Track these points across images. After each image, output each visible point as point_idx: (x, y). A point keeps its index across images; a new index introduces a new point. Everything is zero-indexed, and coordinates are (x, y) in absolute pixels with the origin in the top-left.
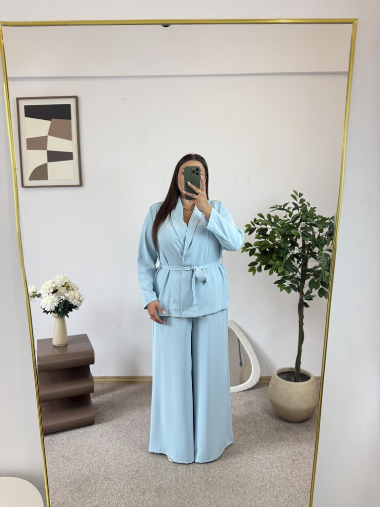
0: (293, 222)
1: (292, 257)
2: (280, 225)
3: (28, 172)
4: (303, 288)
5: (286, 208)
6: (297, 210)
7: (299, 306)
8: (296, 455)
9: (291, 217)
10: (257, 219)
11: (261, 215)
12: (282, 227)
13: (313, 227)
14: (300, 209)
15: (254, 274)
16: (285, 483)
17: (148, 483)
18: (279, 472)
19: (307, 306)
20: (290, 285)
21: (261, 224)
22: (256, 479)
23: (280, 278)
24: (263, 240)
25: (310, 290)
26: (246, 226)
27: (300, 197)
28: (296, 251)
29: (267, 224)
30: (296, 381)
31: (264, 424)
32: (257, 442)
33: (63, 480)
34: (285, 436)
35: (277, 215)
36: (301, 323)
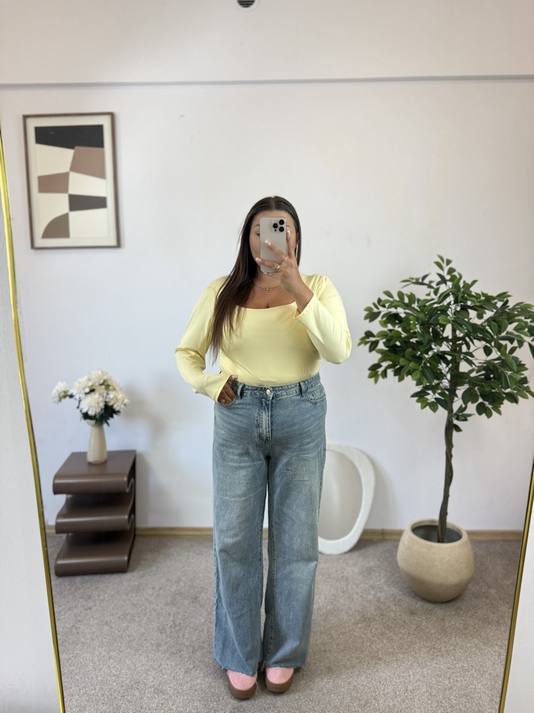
0: (439, 303)
1: (436, 357)
2: (418, 309)
3: (41, 226)
4: (452, 402)
5: (426, 281)
6: (445, 285)
7: (446, 429)
9: (436, 293)
10: (383, 299)
11: (388, 294)
12: (422, 311)
13: (470, 310)
14: (449, 283)
15: (376, 381)
16: (429, 702)
17: (221, 699)
18: (419, 683)
19: (458, 429)
21: (389, 307)
22: (384, 695)
23: (419, 389)
24: (390, 327)
25: (464, 406)
26: (366, 310)
27: (447, 265)
28: (445, 347)
29: (399, 306)
30: (441, 540)
31: (391, 604)
32: (382, 634)
33: (93, 692)
34: (424, 624)
35: (414, 292)
36: (449, 455)
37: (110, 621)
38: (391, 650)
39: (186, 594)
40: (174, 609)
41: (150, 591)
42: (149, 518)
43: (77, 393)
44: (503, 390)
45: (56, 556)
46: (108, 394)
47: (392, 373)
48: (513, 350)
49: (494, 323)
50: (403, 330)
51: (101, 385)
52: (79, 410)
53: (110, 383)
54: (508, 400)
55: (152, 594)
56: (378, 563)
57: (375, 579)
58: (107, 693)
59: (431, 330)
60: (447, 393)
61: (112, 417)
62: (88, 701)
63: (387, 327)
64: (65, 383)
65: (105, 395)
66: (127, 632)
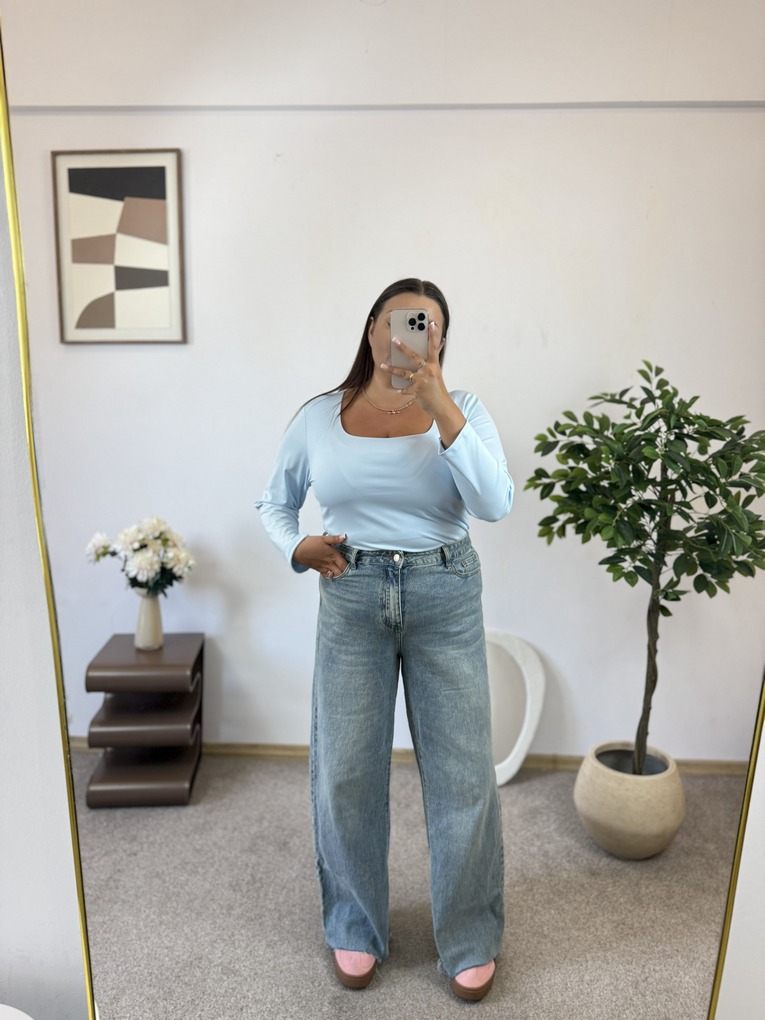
0: (643, 428)
1: (637, 507)
2: (612, 437)
3: (74, 311)
4: (659, 573)
5: (626, 398)
6: (652, 405)
7: (649, 612)
9: (639, 415)
10: (562, 423)
11: (570, 415)
12: (618, 440)
13: (688, 441)
14: (658, 401)
15: (549, 542)
16: (614, 999)
17: (316, 984)
18: (600, 972)
19: (666, 612)
20: (635, 567)
21: (571, 435)
23: (611, 552)
24: (571, 463)
25: (675, 579)
26: (538, 438)
27: (657, 375)
28: (650, 494)
29: (585, 434)
30: (637, 771)
31: (564, 860)
32: (550, 901)
33: (136, 969)
34: (610, 889)
35: (607, 414)
36: (652, 649)
37: (163, 872)
38: (561, 925)
39: (272, 838)
40: (254, 858)
41: (220, 832)
42: (221, 731)
43: (122, 549)
44: (734, 557)
45: (87, 780)
47: (573, 531)
48: (749, 500)
49: (721, 460)
50: (590, 468)
51: (157, 538)
52: (123, 574)
53: (168, 536)
54: (740, 572)
55: (223, 837)
56: (547, 802)
57: (541, 824)
58: (156, 972)
60: (652, 559)
61: (171, 584)
62: (129, 982)
63: (567, 463)
64: (105, 535)
65: (162, 553)
66: (186, 888)
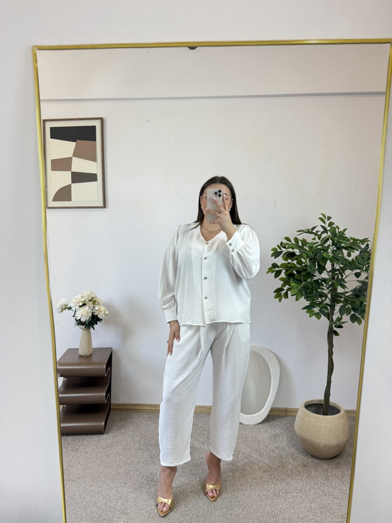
0: (322, 245)
2: (307, 249)
3: (52, 193)
4: (333, 315)
5: (314, 231)
6: (326, 234)
7: (329, 334)
8: (325, 495)
10: (284, 242)
11: (287, 239)
12: (311, 251)
13: (343, 250)
14: (329, 232)
15: (280, 301)
18: (308, 513)
19: (336, 334)
20: (319, 310)
21: (288, 248)
23: (308, 303)
24: (289, 261)
25: (340, 317)
26: (272, 250)
27: (328, 220)
28: (325, 275)
30: (325, 413)
31: (290, 460)
32: (283, 479)
34: (313, 473)
35: (305, 238)
36: (330, 352)
38: (288, 490)
41: (120, 447)
43: (73, 306)
46: (94, 307)
47: (292, 294)
50: (297, 264)
51: (90, 301)
52: (75, 318)
53: (96, 300)
56: (282, 431)
57: (279, 442)
59: (316, 264)
60: (329, 308)
61: (97, 324)
63: (287, 261)
64: (66, 299)
65: (92, 307)
